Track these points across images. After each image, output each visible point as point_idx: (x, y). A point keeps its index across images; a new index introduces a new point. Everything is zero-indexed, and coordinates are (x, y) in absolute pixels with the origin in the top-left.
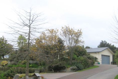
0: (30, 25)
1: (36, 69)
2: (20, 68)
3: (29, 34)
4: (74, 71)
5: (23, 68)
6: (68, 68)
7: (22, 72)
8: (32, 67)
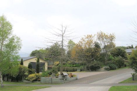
0: (63, 34)
1: (78, 68)
2: (66, 67)
3: (62, 42)
4: (107, 70)
5: (69, 67)
6: (102, 68)
7: (68, 70)
8: (76, 67)
